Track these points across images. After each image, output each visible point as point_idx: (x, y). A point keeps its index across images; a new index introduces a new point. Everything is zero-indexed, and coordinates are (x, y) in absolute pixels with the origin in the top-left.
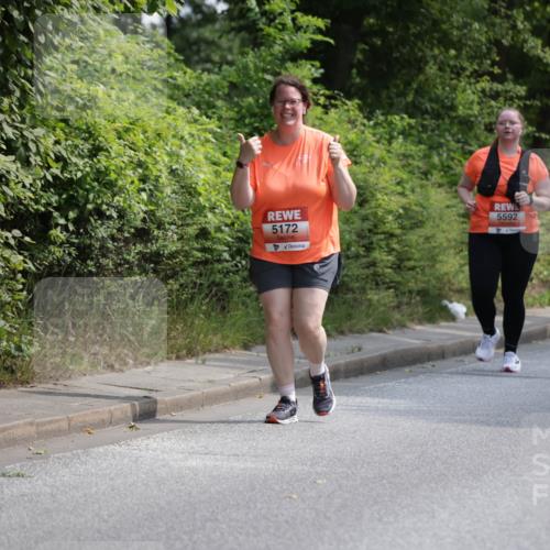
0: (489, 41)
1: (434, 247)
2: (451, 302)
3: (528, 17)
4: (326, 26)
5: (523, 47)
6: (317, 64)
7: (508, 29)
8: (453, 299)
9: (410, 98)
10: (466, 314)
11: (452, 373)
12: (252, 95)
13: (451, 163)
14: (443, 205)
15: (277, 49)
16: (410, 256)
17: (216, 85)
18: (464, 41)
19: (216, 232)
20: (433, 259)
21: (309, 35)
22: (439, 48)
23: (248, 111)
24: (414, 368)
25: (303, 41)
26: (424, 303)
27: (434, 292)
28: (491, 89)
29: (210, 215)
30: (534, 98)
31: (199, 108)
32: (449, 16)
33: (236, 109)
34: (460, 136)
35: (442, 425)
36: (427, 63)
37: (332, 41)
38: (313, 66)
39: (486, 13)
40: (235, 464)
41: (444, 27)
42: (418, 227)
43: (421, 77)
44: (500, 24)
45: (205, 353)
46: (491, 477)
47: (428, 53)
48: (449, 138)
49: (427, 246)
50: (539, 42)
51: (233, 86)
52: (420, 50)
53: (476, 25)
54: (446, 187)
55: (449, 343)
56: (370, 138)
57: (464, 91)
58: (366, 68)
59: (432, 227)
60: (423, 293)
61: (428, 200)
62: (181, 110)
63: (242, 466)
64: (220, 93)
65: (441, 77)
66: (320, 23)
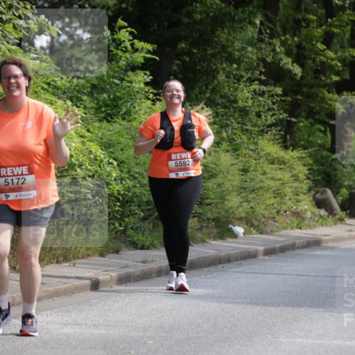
0: (258, 59)
1: (224, 191)
2: (234, 226)
3: (283, 44)
4: (154, 49)
5: (279, 63)
6: (148, 73)
7: (270, 51)
8: (236, 224)
9: (208, 95)
10: (244, 234)
11: (234, 272)
12: (106, 92)
13: (234, 137)
14: (229, 164)
15: (122, 63)
16: (208, 196)
17: (83, 86)
18: (242, 59)
20: (223, 198)
21: (143, 54)
22: (226, 64)
23: (103, 103)
24: (211, 269)
25: (139, 58)
26: (217, 226)
27: (223, 219)
28: (259, 89)
29: (79, 170)
30: (287, 96)
31: (71, 101)
32: (233, 43)
33: (96, 102)
34: (240, 120)
35: (228, 305)
36: (218, 73)
37: (157, 58)
38: (145, 74)
39: (256, 41)
40: (94, 331)
41: (229, 49)
42: (213, 178)
43: (216, 82)
44: (265, 48)
45: (75, 259)
47: (219, 66)
48: (233, 121)
49: (219, 190)
50: (290, 60)
51: (94, 87)
52: (215, 65)
53: (250, 49)
54: (231, 152)
55: (233, 252)
57: (243, 90)
59: (222, 177)
60: (216, 220)
61: (219, 160)
62: (60, 102)
63: (99, 332)
64: (85, 91)
65: (227, 82)
66: (149, 47)
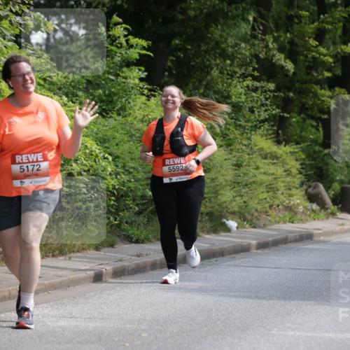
0: (251, 55)
1: (217, 185)
2: (228, 220)
3: (276, 40)
4: (148, 46)
5: (272, 59)
6: (143, 69)
7: (263, 47)
8: (229, 218)
9: (202, 91)
10: (237, 228)
11: (228, 265)
12: (101, 88)
13: (228, 132)
14: (222, 159)
15: (117, 59)
17: (78, 82)
18: (235, 55)
19: (78, 175)
20: (216, 193)
21: (137, 51)
22: (220, 59)
23: (99, 99)
24: (204, 262)
25: (134, 54)
26: (211, 221)
27: (216, 214)
28: (253, 85)
29: (74, 165)
30: (280, 92)
31: (67, 96)
32: (226, 39)
33: (91, 97)
34: (233, 115)
35: (221, 298)
36: (212, 69)
37: (152, 54)
38: (140, 70)
39: (249, 37)
40: (90, 324)
41: (223, 46)
43: (209, 78)
44: (258, 45)
45: (71, 252)
46: (252, 332)
47: (213, 62)
48: (227, 116)
49: (212, 184)
50: (283, 56)
51: (89, 82)
52: (208, 60)
53: (243, 45)
54: (224, 147)
55: (227, 246)
57: (236, 86)
58: (174, 72)
59: (216, 172)
60: (210, 214)
62: (56, 98)
63: (93, 325)
64: (81, 87)
65: (221, 77)
66: (144, 43)
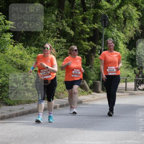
0: (56, 28)
3: (66, 22)
5: (65, 30)
6: (12, 33)
7: (61, 25)
9: (36, 43)
15: (1, 29)
18: (50, 28)
21: (9, 26)
22: (43, 30)
28: (57, 40)
30: (68, 43)
32: (46, 21)
35: (45, 128)
36: (40, 34)
38: (10, 34)
39: (55, 21)
41: (45, 24)
43: (39, 37)
44: (59, 24)
46: (57, 142)
53: (53, 24)
56: (26, 53)
57: (50, 41)
58: (24, 35)
65: (44, 37)
66: (12, 23)
